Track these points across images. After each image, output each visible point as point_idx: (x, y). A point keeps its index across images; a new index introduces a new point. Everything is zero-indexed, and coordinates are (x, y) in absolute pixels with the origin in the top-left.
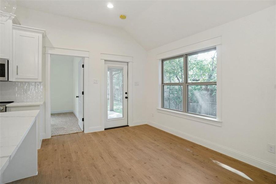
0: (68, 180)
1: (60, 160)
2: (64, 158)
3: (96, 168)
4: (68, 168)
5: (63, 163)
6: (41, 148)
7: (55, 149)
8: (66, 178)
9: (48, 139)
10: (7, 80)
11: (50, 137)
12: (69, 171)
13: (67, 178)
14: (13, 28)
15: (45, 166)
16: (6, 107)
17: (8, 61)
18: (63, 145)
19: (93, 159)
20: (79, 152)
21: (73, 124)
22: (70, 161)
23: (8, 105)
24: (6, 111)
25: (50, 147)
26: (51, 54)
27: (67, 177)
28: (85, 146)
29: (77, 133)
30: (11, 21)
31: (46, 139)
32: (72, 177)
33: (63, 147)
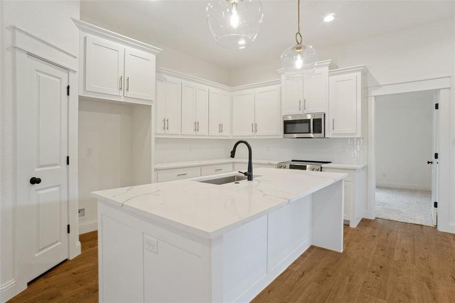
0: (375, 277)
1: (374, 249)
2: (382, 250)
3: (430, 287)
4: (380, 264)
5: (377, 256)
6: (357, 227)
7: (374, 235)
8: (372, 272)
9: (370, 221)
10: (323, 136)
11: (373, 218)
12: (381, 267)
13: (374, 274)
14: (330, 75)
15: (353, 248)
16: (321, 167)
17: (325, 114)
18: (388, 235)
19: (432, 273)
20: (409, 253)
21: (421, 210)
22: (388, 257)
23: (323, 165)
24: (321, 171)
25: (368, 230)
26: (375, 97)
27: (374, 272)
28: (426, 249)
29: (421, 225)
30: (328, 68)
31: (367, 219)
32: (381, 276)
33: (386, 236)
